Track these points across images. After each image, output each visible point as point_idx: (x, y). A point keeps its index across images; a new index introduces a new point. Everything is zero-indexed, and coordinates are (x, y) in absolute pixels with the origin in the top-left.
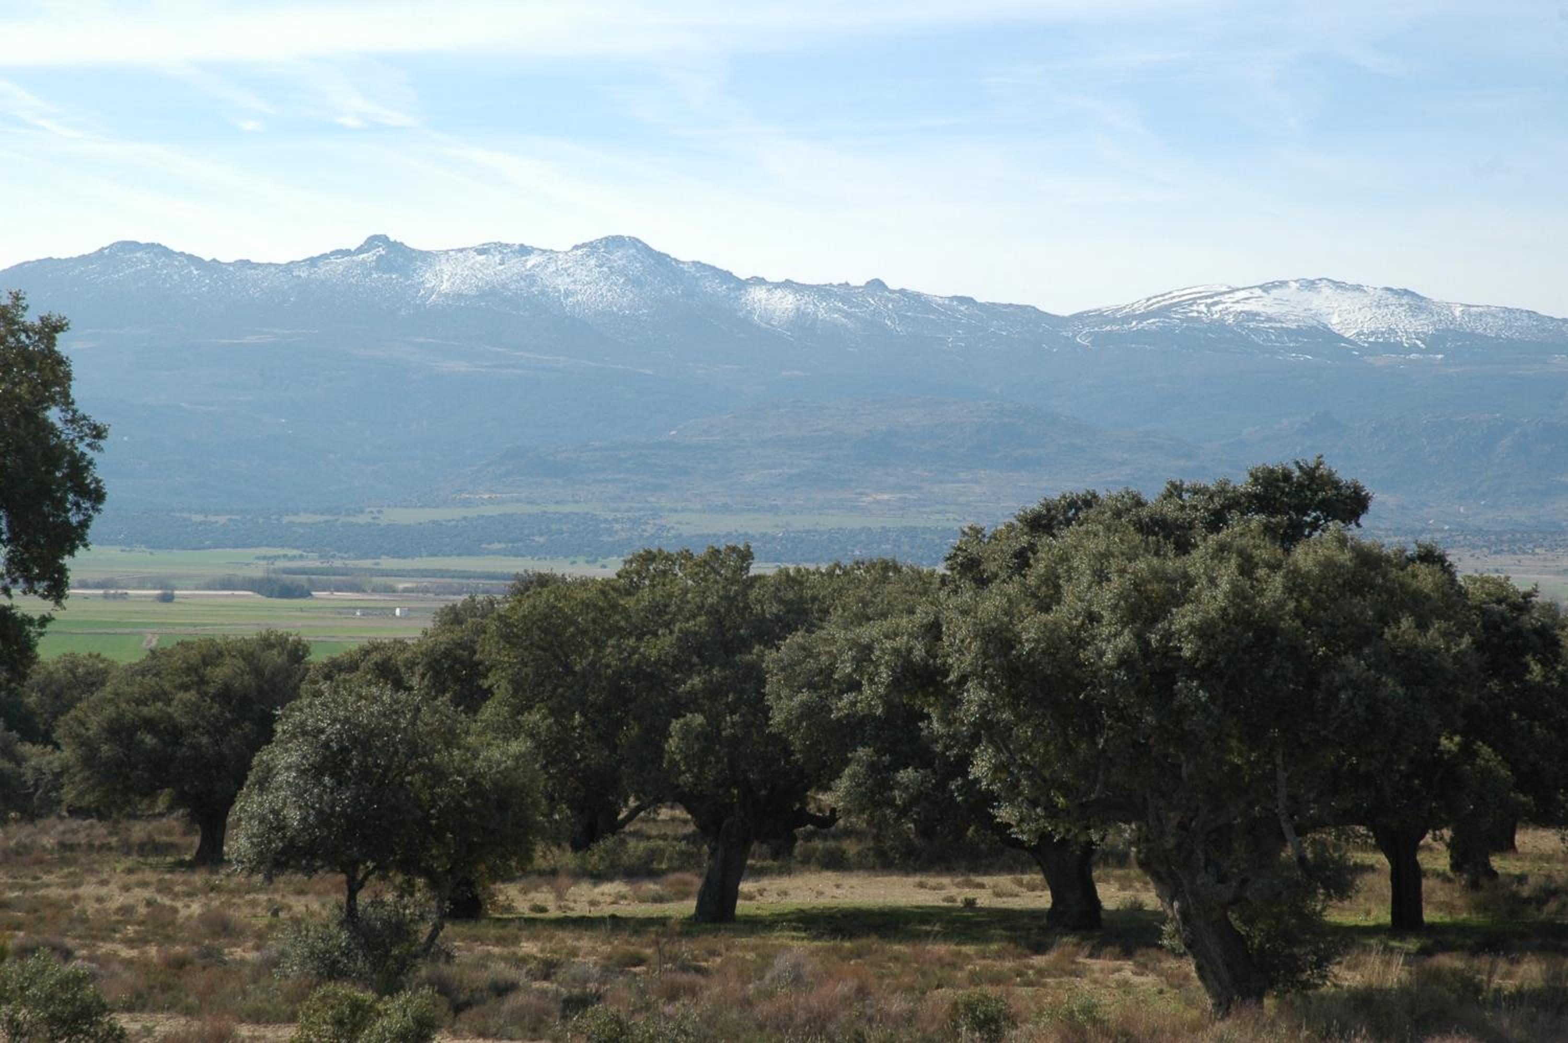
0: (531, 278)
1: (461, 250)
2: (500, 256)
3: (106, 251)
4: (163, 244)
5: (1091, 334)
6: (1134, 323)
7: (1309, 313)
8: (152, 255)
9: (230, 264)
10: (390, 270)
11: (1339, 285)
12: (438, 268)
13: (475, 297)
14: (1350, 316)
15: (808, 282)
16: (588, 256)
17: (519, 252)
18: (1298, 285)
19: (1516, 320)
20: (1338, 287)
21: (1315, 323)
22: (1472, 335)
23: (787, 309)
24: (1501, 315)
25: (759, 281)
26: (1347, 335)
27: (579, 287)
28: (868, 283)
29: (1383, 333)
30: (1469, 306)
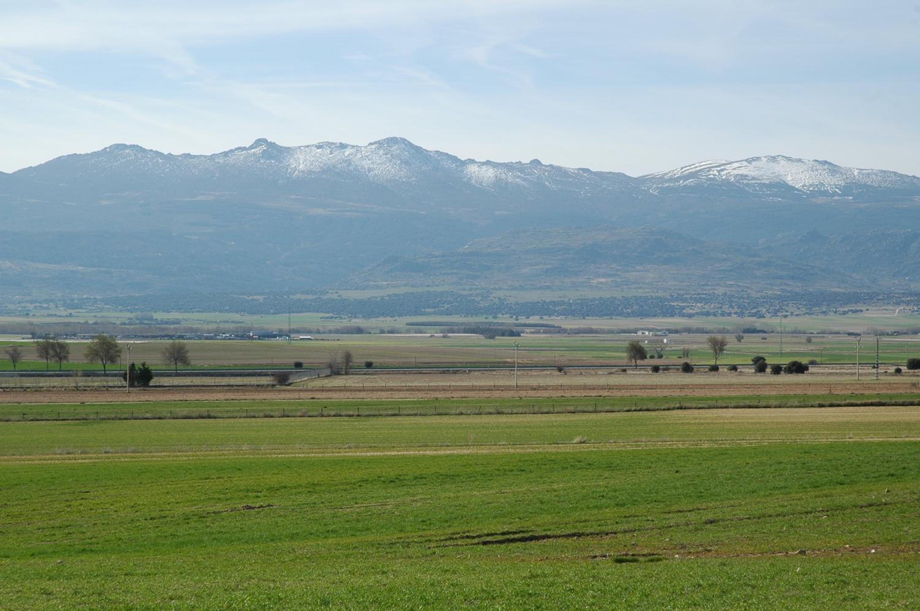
0: (348, 162)
1: (307, 146)
2: (329, 150)
3: (108, 150)
4: (140, 145)
5: (658, 188)
6: (681, 182)
7: (774, 175)
8: (134, 151)
9: (179, 156)
10: (270, 157)
11: (789, 159)
12: (296, 157)
13: (319, 172)
14: (797, 176)
15: (502, 161)
16: (378, 149)
17: (340, 147)
18: (766, 159)
19: (888, 177)
20: (789, 160)
21: (779, 180)
22: (865, 185)
23: (490, 177)
24: (880, 174)
25: (472, 161)
26: (797, 187)
27: (375, 166)
28: (531, 161)
29: (817, 185)
30: (862, 170)
